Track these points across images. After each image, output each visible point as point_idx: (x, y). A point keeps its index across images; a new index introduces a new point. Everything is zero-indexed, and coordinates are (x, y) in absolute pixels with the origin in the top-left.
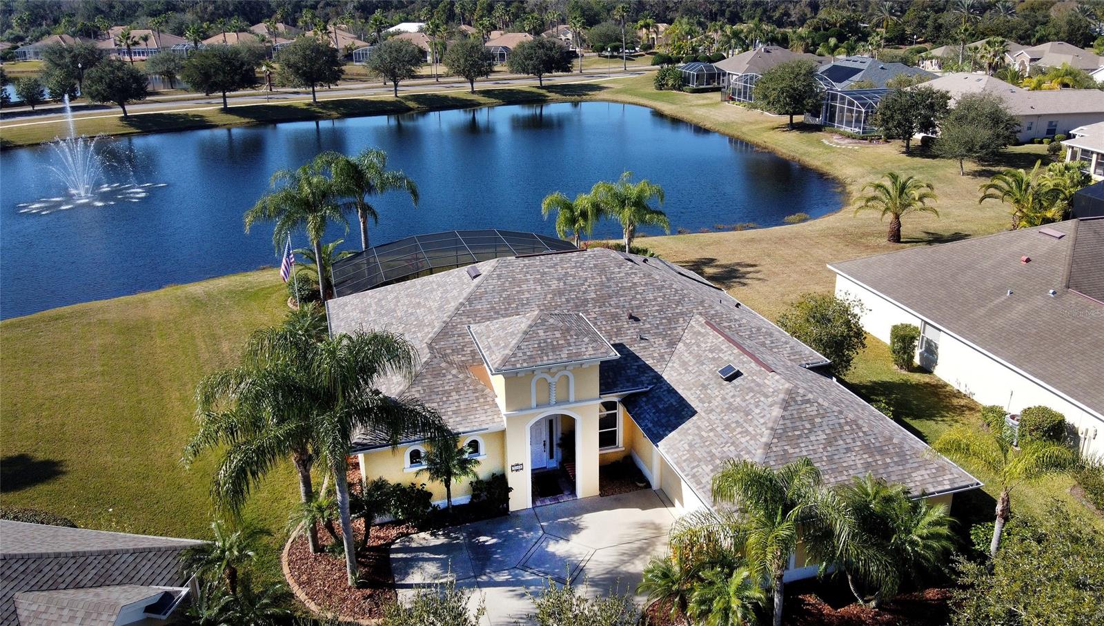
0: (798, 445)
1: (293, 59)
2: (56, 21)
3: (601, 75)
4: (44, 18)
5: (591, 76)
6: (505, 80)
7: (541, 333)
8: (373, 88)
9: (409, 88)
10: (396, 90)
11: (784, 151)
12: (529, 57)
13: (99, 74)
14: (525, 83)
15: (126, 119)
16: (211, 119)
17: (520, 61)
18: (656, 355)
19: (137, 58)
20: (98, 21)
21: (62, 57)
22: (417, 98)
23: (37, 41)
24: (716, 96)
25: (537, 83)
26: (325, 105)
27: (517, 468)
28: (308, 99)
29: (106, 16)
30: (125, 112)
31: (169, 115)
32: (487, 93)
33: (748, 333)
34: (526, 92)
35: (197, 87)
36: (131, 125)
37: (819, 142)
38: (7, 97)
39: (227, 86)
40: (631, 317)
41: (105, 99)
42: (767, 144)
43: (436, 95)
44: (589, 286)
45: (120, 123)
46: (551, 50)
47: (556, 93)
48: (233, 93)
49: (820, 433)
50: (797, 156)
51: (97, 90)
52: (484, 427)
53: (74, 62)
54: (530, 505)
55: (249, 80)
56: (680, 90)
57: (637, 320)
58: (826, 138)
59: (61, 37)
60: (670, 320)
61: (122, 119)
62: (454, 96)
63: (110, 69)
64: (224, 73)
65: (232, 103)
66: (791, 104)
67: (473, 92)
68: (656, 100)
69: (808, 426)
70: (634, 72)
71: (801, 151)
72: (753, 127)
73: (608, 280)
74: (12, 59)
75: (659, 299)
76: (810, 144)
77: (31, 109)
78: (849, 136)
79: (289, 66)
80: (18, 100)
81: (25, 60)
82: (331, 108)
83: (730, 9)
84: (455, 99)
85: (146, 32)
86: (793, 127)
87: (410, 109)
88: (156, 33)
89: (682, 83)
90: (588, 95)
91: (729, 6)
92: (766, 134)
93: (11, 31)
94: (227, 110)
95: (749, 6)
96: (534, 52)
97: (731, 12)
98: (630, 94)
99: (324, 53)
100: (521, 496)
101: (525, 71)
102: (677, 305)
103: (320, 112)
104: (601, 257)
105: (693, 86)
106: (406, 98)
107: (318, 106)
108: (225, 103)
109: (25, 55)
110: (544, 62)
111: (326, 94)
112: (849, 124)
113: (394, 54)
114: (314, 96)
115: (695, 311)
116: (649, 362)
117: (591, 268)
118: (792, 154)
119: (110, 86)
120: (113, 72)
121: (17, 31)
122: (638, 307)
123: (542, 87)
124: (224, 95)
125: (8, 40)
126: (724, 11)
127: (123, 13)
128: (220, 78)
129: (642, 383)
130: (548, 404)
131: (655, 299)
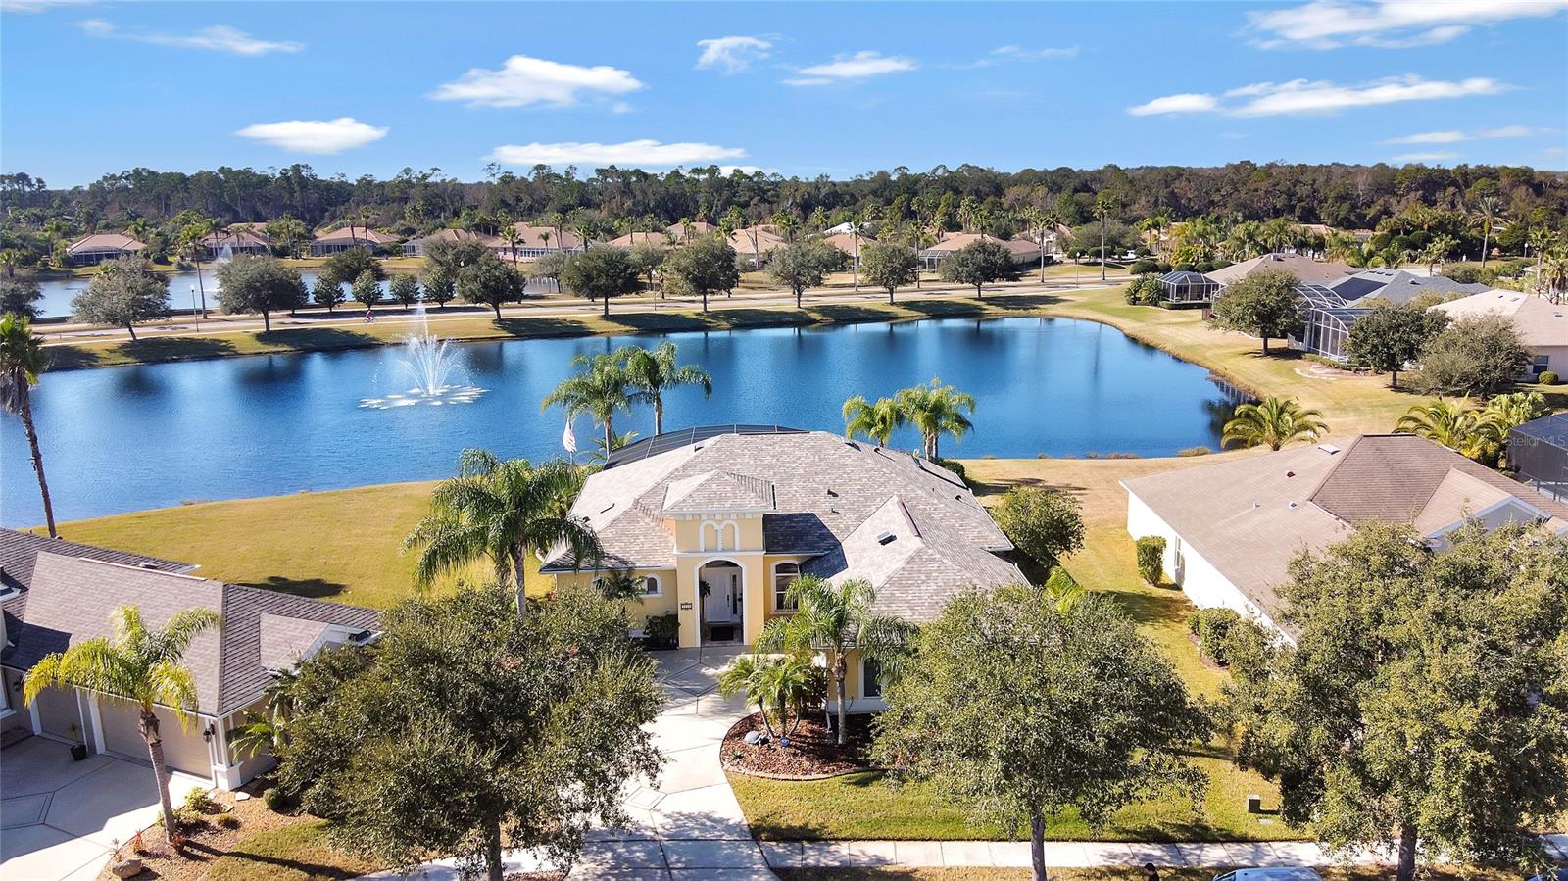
0: (907, 592)
1: (684, 262)
2: (456, 214)
3: (1067, 286)
4: (443, 209)
5: (1056, 286)
6: (942, 290)
7: (714, 486)
8: (779, 297)
9: (815, 297)
10: (799, 301)
11: (1241, 380)
12: (964, 264)
13: (474, 273)
14: (962, 293)
15: (500, 321)
16: (588, 326)
17: (953, 268)
18: (842, 526)
19: (524, 259)
20: (501, 215)
21: (444, 252)
22: (824, 310)
23: (429, 235)
24: (1198, 313)
25: (975, 293)
26: (715, 315)
27: (688, 606)
28: (699, 307)
29: (510, 209)
30: (499, 315)
31: (546, 320)
32: (910, 305)
33: (941, 516)
34: (959, 304)
35: (578, 291)
36: (504, 329)
37: (1291, 370)
38: (380, 293)
39: (608, 292)
40: (830, 492)
41: (479, 300)
42: (1227, 372)
43: (848, 307)
44: (800, 464)
45: (492, 326)
46: (994, 255)
47: (997, 305)
48: (615, 300)
49: (932, 584)
50: (1254, 387)
51: (471, 289)
52: (658, 565)
53: (456, 259)
54: (699, 645)
55: (633, 286)
56: (1156, 305)
57: (835, 495)
58: (1299, 367)
59: (455, 232)
60: (867, 498)
61: (494, 322)
62: (868, 307)
63: (488, 268)
64: (607, 276)
65: (613, 310)
66: (1259, 324)
67: (892, 303)
68: (1120, 316)
69: (923, 578)
70: (1111, 283)
71: (1262, 381)
72: (1221, 351)
73: (821, 460)
74: (398, 253)
75: (864, 480)
76: (1278, 373)
77: (404, 307)
78: (1332, 366)
79: (679, 271)
80: (391, 297)
81: (413, 256)
82: (722, 318)
83: (1303, 204)
84: (868, 311)
85: (548, 230)
86: (1269, 352)
87: (815, 322)
88: (558, 231)
89: (1159, 296)
90: (1039, 308)
91: (1300, 200)
92: (1231, 360)
93: (402, 222)
94: (607, 317)
95: (1330, 201)
96: (970, 257)
97: (1303, 208)
98: (1092, 309)
99: (719, 258)
100: (690, 633)
101: (958, 278)
102: (880, 486)
103: (709, 323)
104: (821, 439)
105: (1173, 300)
106: (812, 309)
107: (708, 316)
108: (606, 309)
109: (414, 251)
110: (981, 269)
111: (719, 302)
112: (1334, 350)
113: (799, 259)
114: (705, 306)
115: (895, 493)
116: (834, 531)
117: (808, 449)
118: (1248, 384)
119: (485, 286)
120: (488, 271)
121: (409, 221)
122: (840, 485)
123: (980, 299)
124: (606, 300)
125: (398, 232)
126: (1294, 206)
127: (531, 208)
128: (603, 281)
129: (819, 548)
130: (716, 550)
131: (860, 480)
